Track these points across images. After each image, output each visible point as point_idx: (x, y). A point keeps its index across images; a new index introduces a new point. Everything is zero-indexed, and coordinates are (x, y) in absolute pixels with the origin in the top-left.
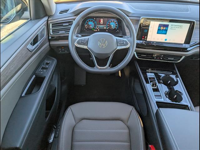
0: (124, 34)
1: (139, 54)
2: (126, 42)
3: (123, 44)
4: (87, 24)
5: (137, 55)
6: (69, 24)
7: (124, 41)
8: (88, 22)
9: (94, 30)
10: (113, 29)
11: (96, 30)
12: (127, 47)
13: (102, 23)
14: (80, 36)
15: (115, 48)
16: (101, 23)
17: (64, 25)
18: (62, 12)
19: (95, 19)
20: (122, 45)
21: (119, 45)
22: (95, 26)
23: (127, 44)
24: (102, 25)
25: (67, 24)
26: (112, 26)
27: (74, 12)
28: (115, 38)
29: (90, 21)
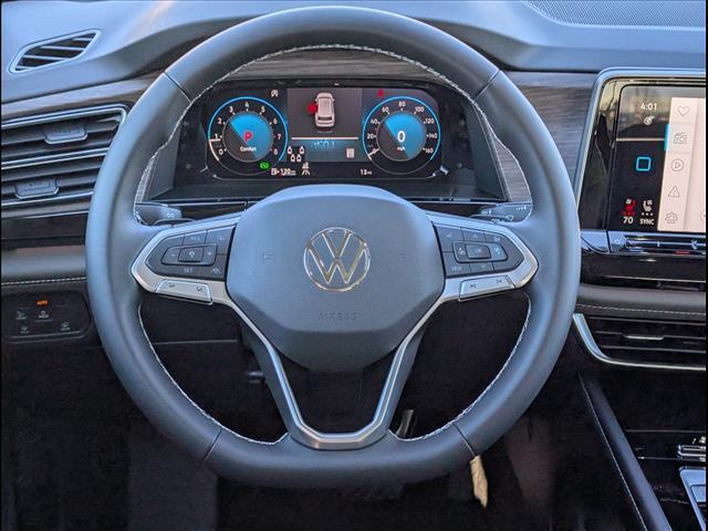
0: (491, 191)
1: (607, 326)
2: (505, 244)
3: (485, 258)
4: (217, 129)
5: (598, 340)
6: (92, 137)
7: (487, 238)
8: (226, 115)
9: (275, 172)
10: (411, 155)
11: (287, 172)
12: (517, 278)
13: (330, 124)
14: (169, 211)
15: (427, 291)
16: (320, 124)
17: (54, 138)
18: (37, 57)
19: (275, 93)
20: (475, 267)
21: (457, 269)
22: (278, 144)
23: (511, 261)
24: (325, 131)
25: (79, 135)
26: (401, 136)
27: (124, 55)
28: (424, 222)
29: (239, 108)
